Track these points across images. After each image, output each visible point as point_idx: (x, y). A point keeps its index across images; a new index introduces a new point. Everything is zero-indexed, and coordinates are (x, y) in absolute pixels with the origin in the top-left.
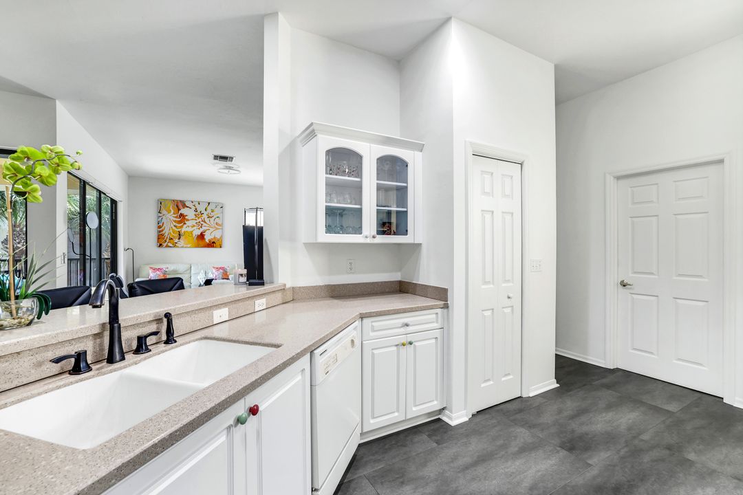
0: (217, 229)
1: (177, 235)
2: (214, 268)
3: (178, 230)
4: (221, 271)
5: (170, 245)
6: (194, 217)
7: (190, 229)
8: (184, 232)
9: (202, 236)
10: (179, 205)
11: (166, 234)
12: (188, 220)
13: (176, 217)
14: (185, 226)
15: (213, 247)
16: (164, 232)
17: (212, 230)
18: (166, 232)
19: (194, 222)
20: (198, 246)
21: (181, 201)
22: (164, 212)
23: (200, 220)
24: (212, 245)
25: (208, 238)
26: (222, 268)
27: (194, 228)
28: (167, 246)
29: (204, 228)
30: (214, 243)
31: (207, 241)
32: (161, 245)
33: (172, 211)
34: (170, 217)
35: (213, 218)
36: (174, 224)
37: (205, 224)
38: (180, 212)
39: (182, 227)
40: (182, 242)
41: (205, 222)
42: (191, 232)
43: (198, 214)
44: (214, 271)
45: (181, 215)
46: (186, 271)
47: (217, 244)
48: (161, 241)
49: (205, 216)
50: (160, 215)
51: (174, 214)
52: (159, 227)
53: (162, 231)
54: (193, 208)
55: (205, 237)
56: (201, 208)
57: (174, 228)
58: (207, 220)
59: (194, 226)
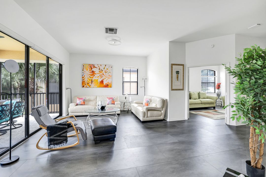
0: (109, 78)
1: (91, 81)
2: (108, 98)
3: (91, 79)
4: (111, 100)
5: (87, 86)
6: (98, 72)
7: (97, 78)
8: (94, 80)
9: (102, 82)
10: (92, 66)
11: (86, 81)
12: (96, 74)
13: (90, 73)
14: (94, 77)
15: (107, 87)
16: (85, 80)
17: (107, 78)
18: (86, 80)
19: (98, 75)
20: (100, 87)
21: (92, 65)
22: (85, 70)
23: (101, 74)
24: (107, 86)
25: (105, 83)
26: (112, 98)
27: (98, 78)
28: (86, 87)
29: (103, 78)
30: (108, 85)
31: (105, 84)
32: (83, 86)
33: (89, 70)
34: (87, 72)
35: (107, 73)
36: (90, 76)
37: (103, 76)
38: (92, 70)
39: (93, 77)
40: (93, 85)
41: (104, 75)
42: (97, 80)
43: (101, 71)
44: (108, 99)
45: (93, 71)
46: (94, 99)
47: (109, 86)
48: (84, 84)
49: (104, 72)
50: (83, 72)
51: (89, 71)
52: (83, 78)
53: (84, 79)
54: (98, 68)
55: (104, 82)
56: (102, 68)
57: (89, 78)
58: (105, 74)
59: (99, 77)
